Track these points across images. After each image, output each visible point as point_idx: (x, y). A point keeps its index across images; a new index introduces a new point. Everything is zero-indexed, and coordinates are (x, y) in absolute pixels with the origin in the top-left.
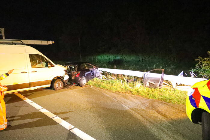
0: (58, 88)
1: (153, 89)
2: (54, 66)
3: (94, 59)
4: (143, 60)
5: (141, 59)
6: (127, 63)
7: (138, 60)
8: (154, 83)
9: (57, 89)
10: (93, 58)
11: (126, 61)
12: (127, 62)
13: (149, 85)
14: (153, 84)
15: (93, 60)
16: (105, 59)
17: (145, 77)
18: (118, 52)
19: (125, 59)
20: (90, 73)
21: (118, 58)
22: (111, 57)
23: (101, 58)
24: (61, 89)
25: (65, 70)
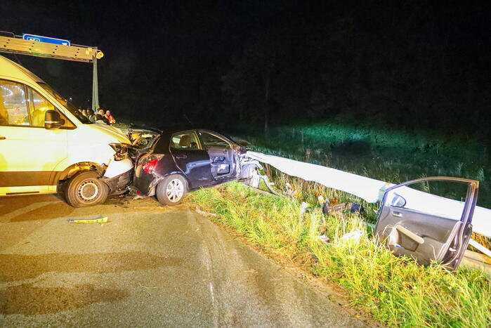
0: (83, 202)
1: (413, 268)
2: (74, 127)
3: (296, 134)
4: (427, 146)
5: (423, 145)
6: (381, 152)
7: (414, 146)
8: (421, 241)
9: (79, 203)
10: (294, 132)
11: (378, 147)
12: (381, 149)
13: (400, 242)
14: (417, 244)
15: (293, 137)
16: (325, 137)
17: (388, 202)
18: (357, 121)
19: (377, 142)
20: (209, 166)
21: (357, 136)
22: (339, 134)
23: (313, 133)
24: (98, 203)
25: (114, 145)
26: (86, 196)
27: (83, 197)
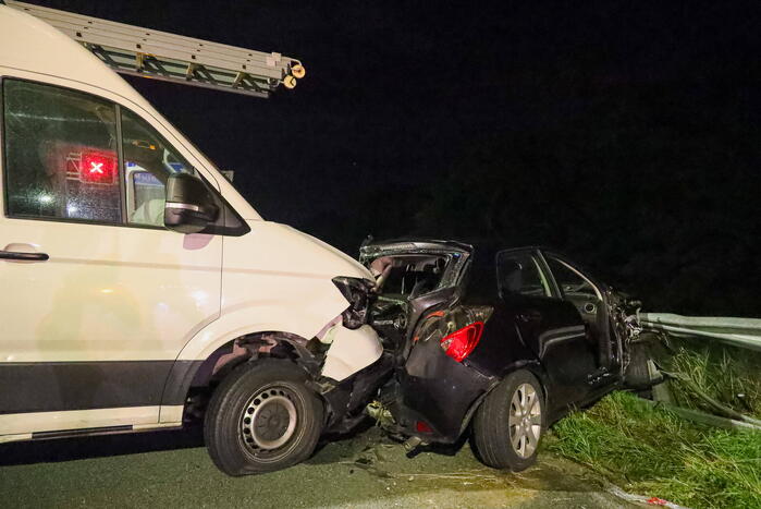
0: (254, 457)
9: (244, 459)
24: (296, 460)
25: (345, 282)
26: (261, 437)
27: (257, 442)
